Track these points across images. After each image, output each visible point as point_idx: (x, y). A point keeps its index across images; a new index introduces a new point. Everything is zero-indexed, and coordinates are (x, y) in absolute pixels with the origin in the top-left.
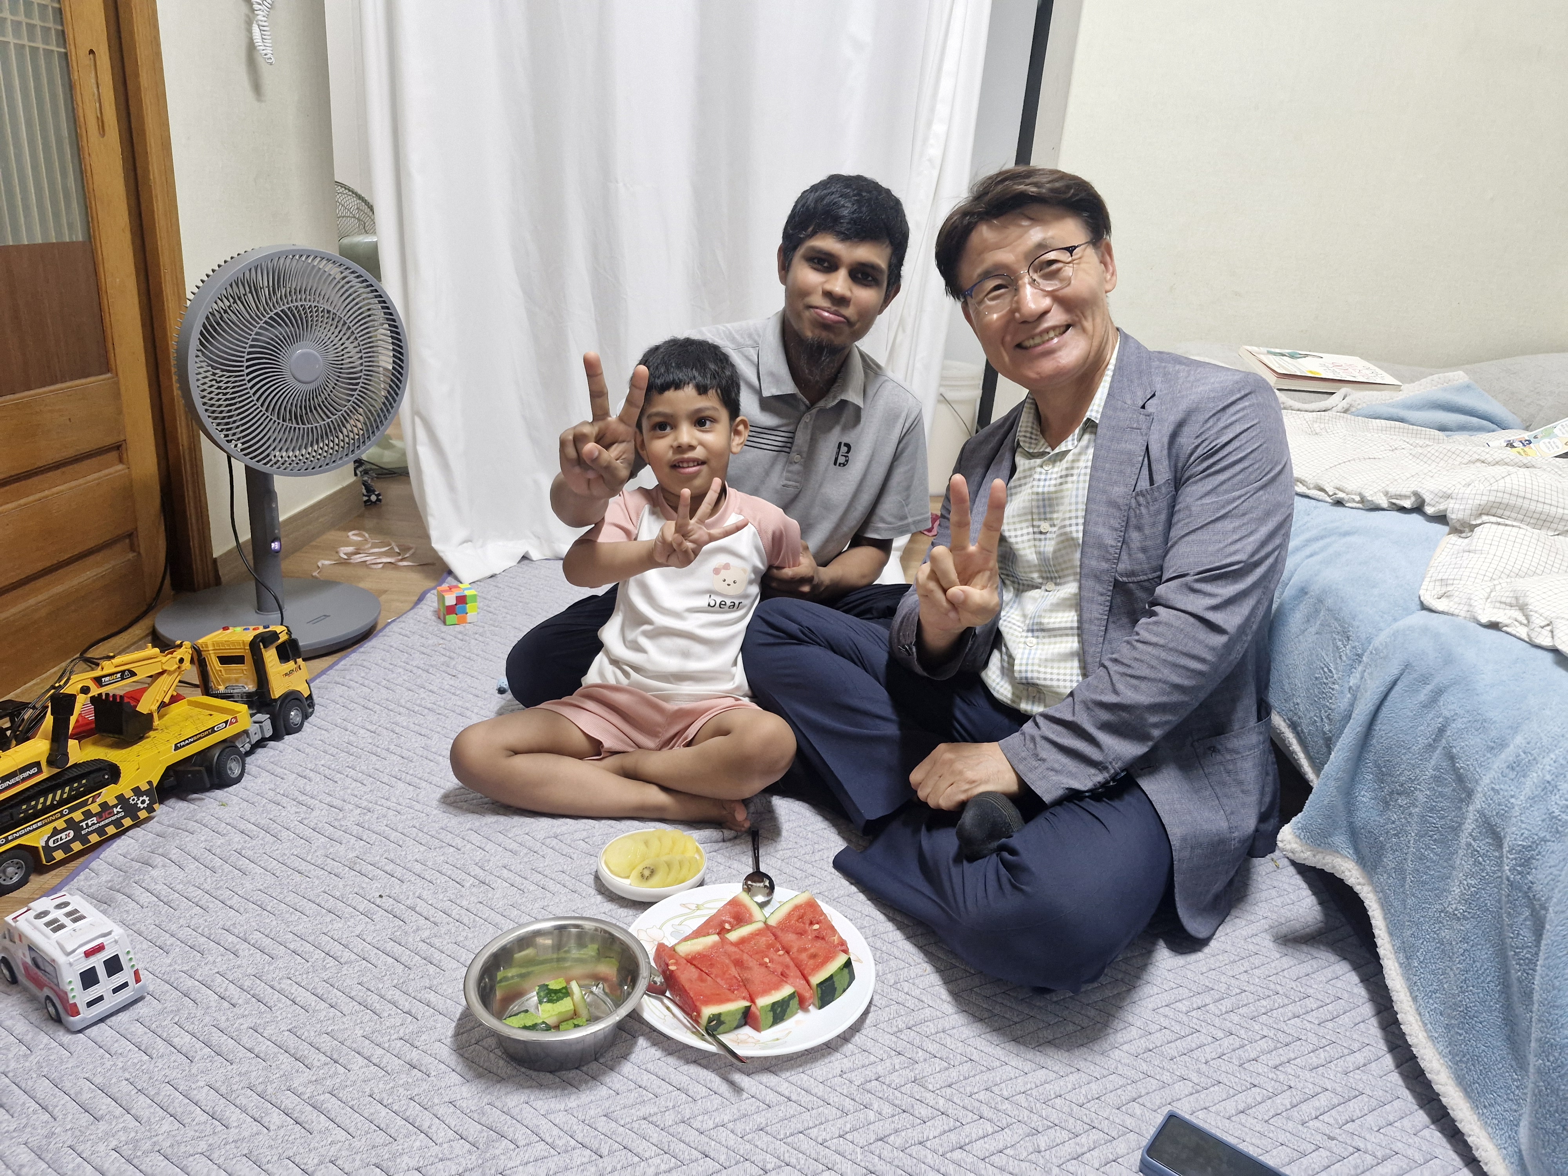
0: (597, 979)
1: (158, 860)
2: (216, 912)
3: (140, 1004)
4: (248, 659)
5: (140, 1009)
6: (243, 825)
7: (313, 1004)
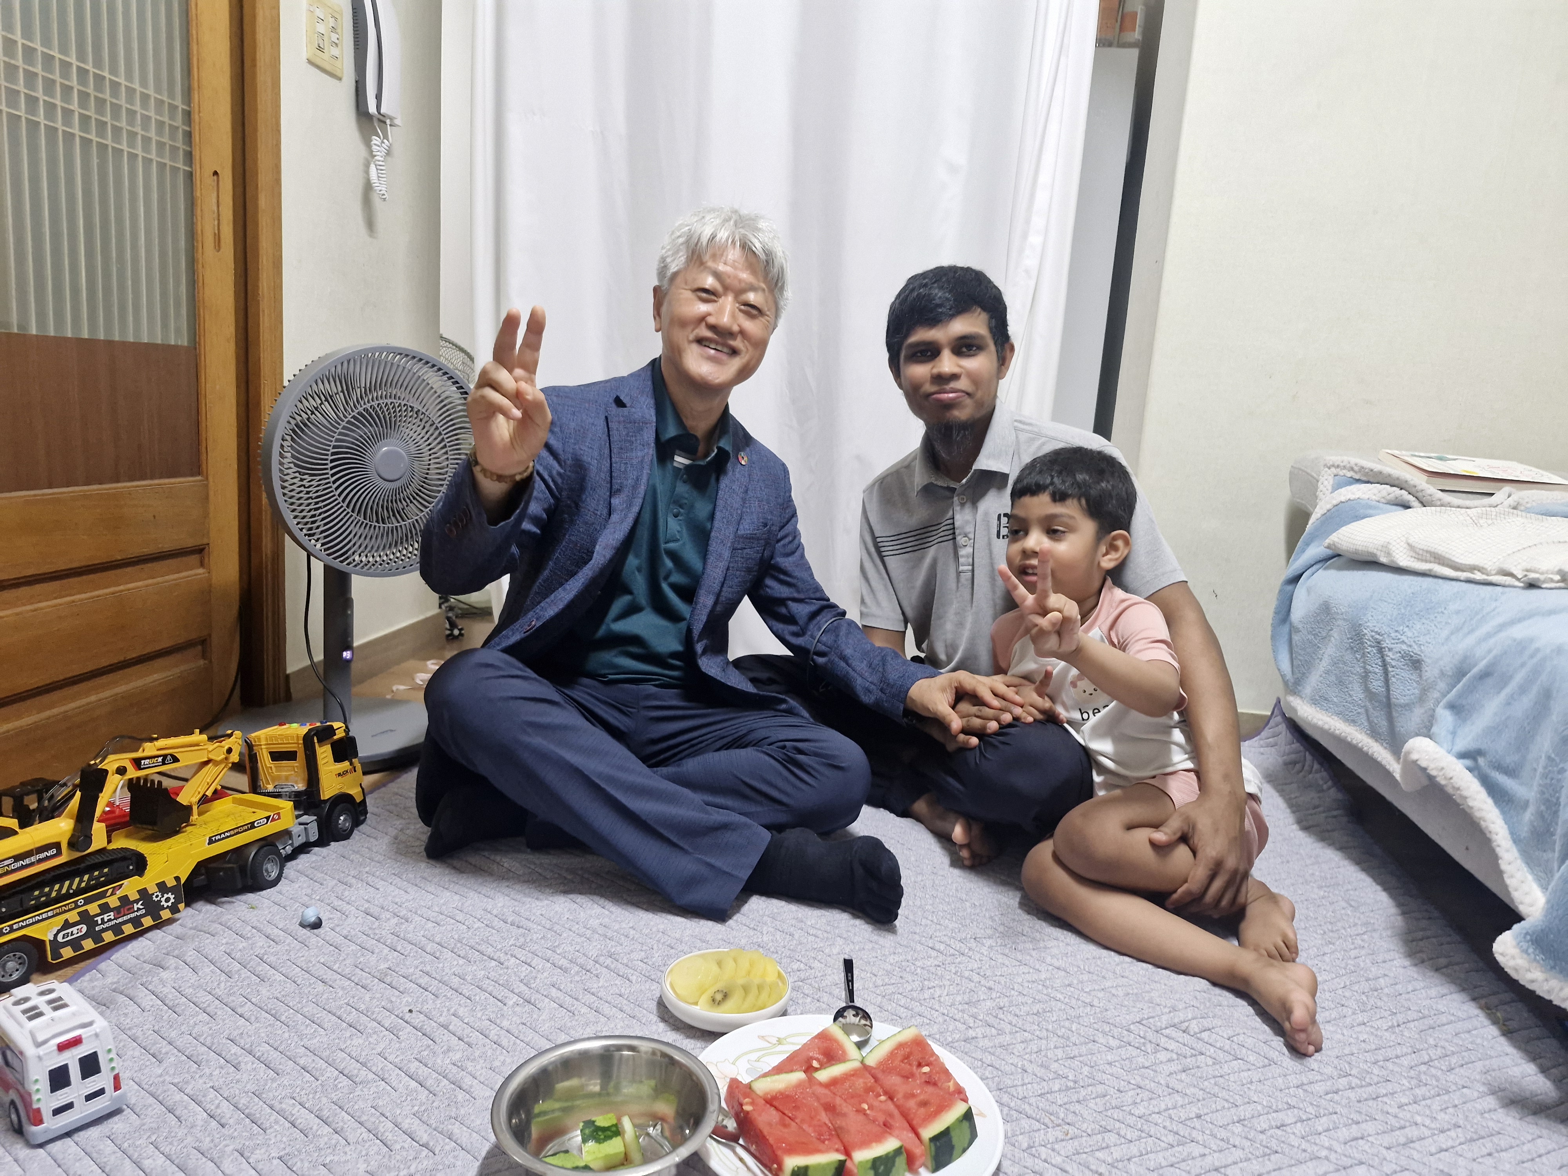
0: (657, 1119)
1: (172, 962)
2: (224, 1020)
3: (116, 1119)
4: (301, 755)
5: (116, 1125)
6: (269, 930)
7: (315, 1128)
